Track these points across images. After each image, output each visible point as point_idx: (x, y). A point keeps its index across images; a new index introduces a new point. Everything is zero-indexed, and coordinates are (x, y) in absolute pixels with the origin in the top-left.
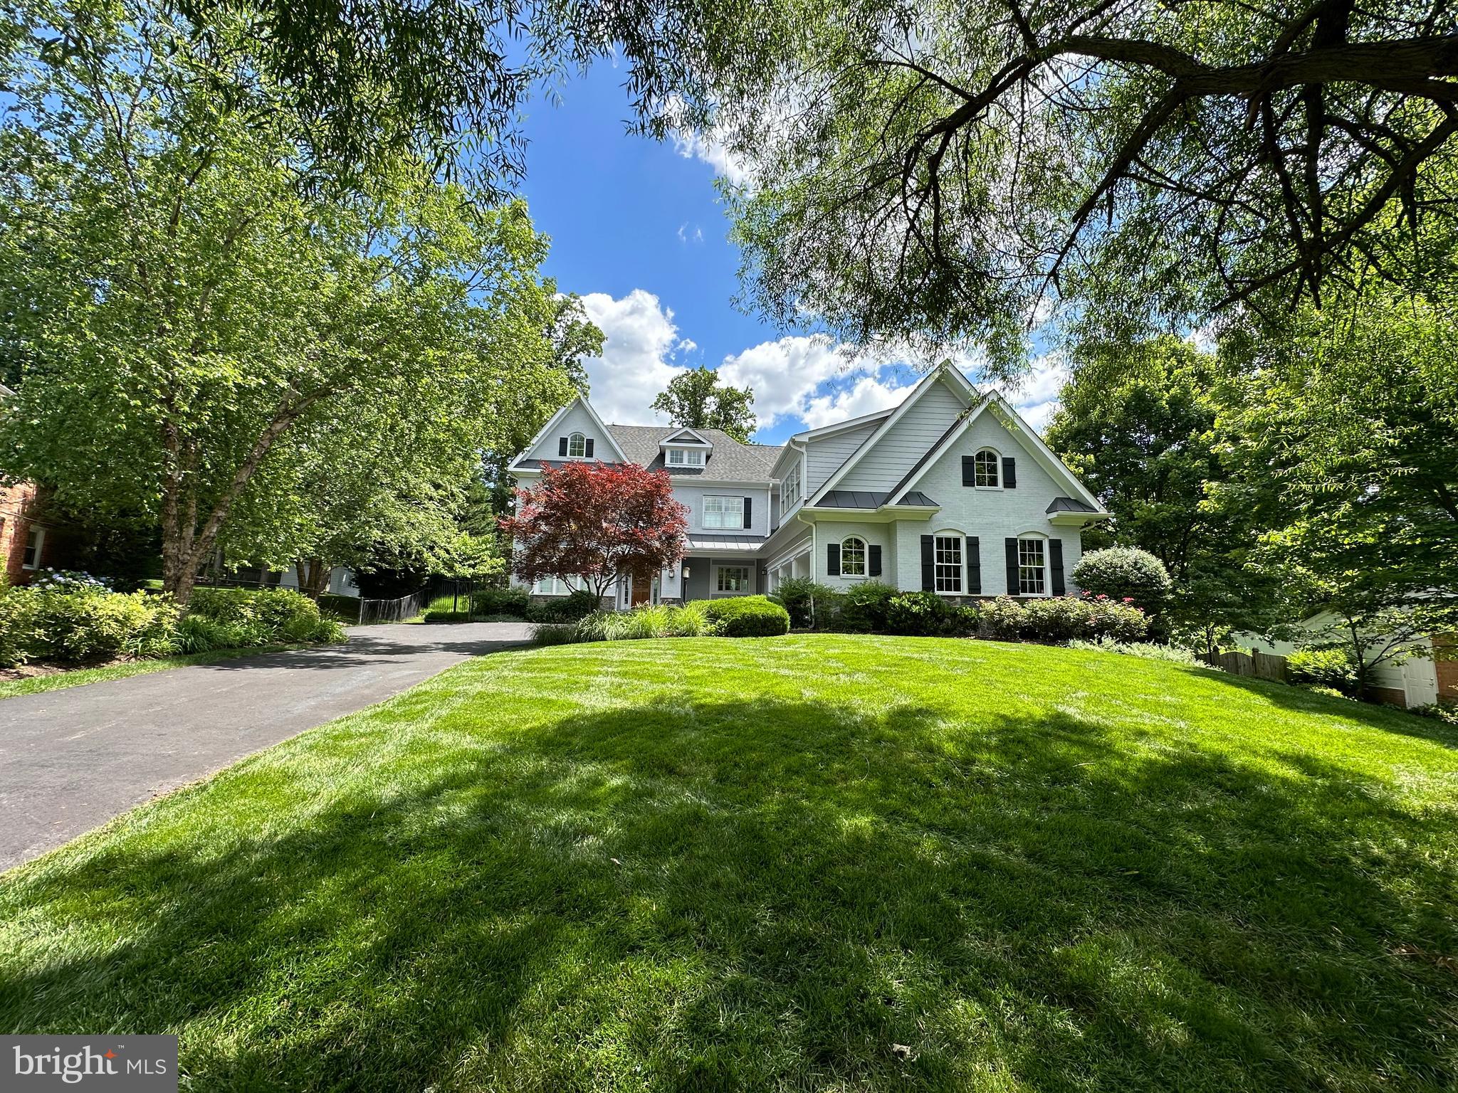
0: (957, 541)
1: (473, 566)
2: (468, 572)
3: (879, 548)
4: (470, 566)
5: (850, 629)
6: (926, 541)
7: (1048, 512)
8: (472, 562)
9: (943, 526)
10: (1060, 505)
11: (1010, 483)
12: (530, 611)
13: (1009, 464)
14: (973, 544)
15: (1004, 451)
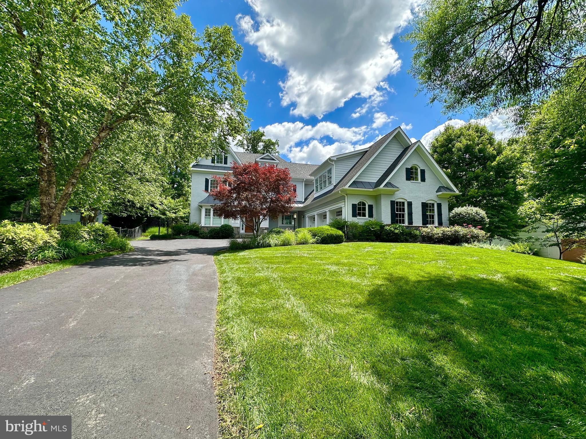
0: (403, 203)
1: (175, 213)
2: (173, 216)
3: (372, 205)
4: (173, 213)
5: (367, 240)
6: (393, 203)
7: (437, 192)
8: (174, 211)
9: (399, 197)
10: (442, 189)
11: (423, 179)
12: (201, 234)
13: (423, 172)
14: (410, 204)
15: (421, 166)
